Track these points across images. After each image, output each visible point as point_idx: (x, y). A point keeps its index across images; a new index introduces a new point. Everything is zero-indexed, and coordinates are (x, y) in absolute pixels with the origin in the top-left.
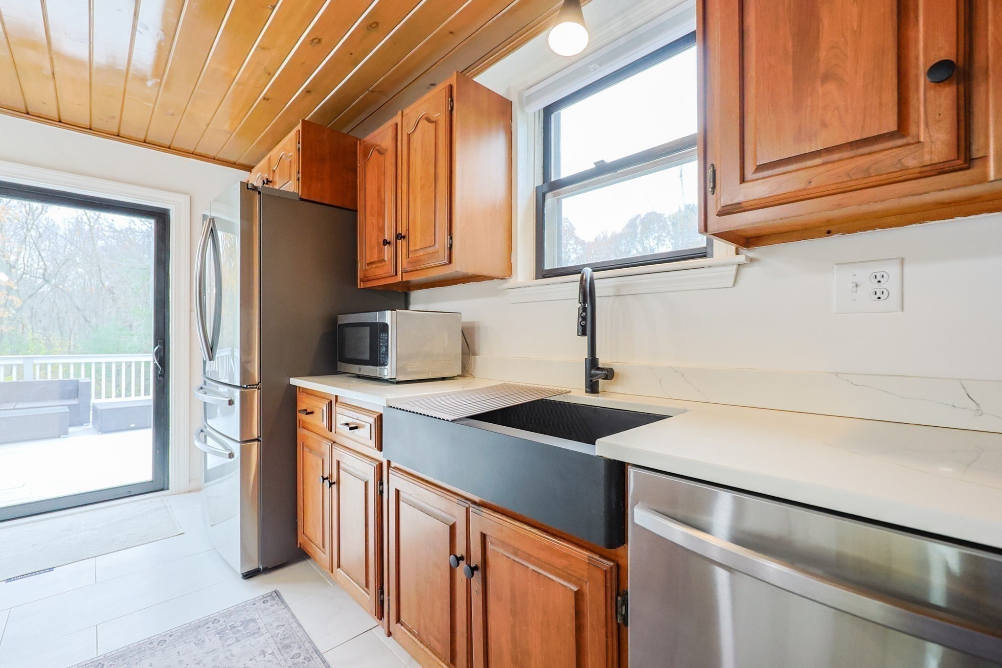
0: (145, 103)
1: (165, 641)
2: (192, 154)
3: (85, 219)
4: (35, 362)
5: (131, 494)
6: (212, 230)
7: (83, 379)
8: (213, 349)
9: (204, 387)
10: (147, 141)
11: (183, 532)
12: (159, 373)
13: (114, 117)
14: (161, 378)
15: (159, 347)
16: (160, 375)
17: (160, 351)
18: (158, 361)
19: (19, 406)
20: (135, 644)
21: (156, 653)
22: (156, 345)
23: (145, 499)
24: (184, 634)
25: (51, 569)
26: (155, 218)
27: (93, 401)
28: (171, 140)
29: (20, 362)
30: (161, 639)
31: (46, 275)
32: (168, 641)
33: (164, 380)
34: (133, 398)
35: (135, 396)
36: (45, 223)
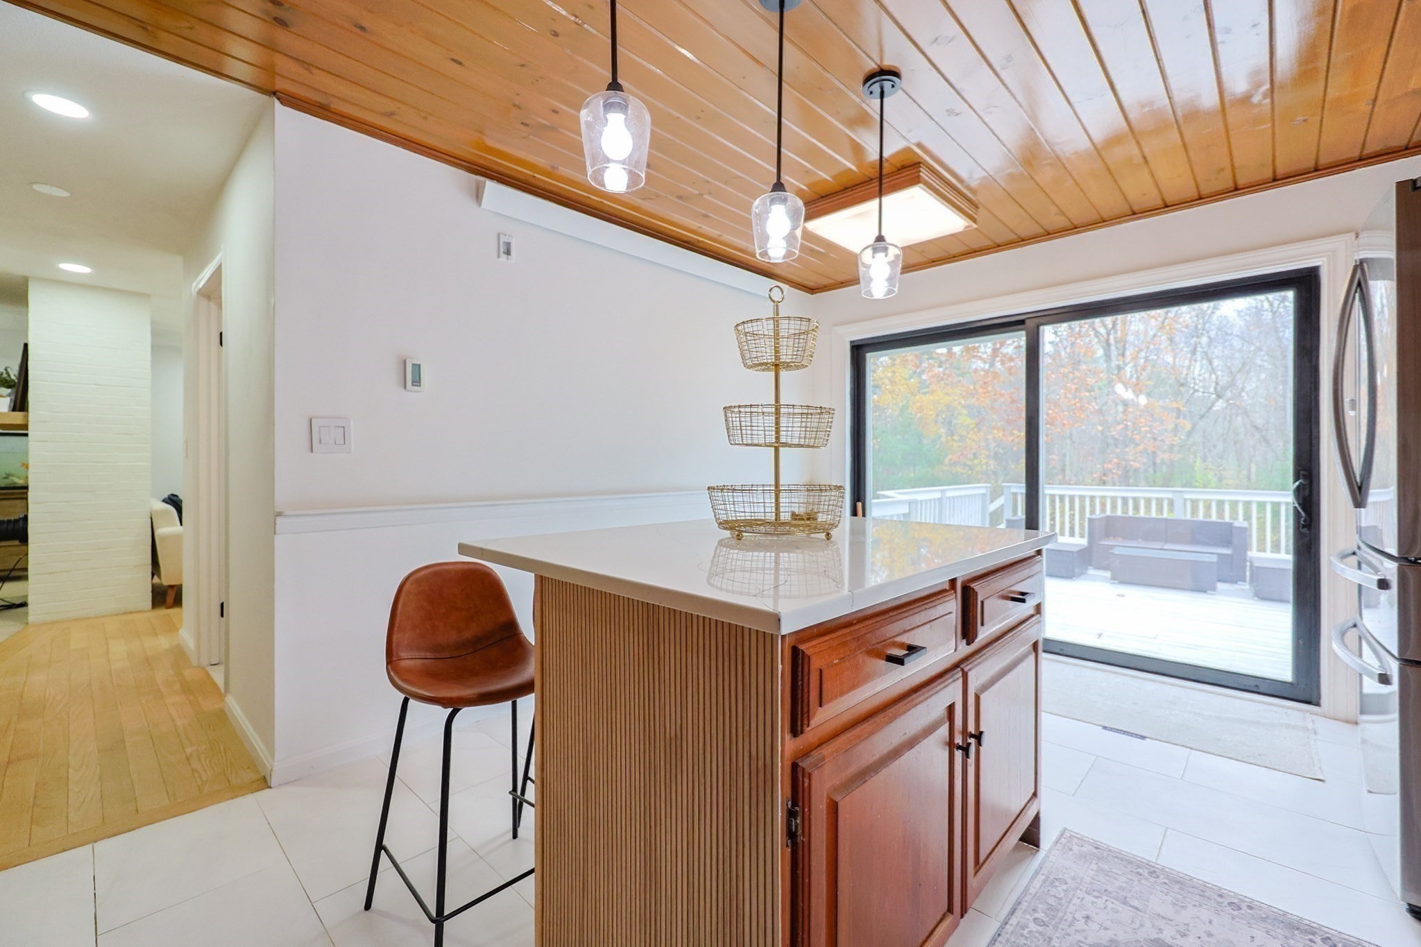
0: (1257, 128)
1: (1240, 908)
2: (1360, 160)
3: (1266, 305)
4: (1186, 496)
5: (1259, 691)
6: (1359, 285)
7: (1240, 522)
8: (1363, 489)
9: (1357, 551)
10: (1278, 177)
11: (1322, 778)
12: (1302, 522)
13: (1223, 169)
14: (1305, 530)
15: (1301, 483)
16: (1304, 526)
17: (1304, 489)
18: (1299, 504)
19: (1167, 546)
20: (1201, 882)
21: (1222, 913)
22: (1297, 478)
23: (1271, 704)
24: (1270, 921)
25: (1143, 738)
26: (1294, 287)
27: (1253, 553)
28: (1314, 157)
29: (1170, 496)
30: (1236, 901)
31: (1219, 388)
32: (1243, 912)
33: (1310, 533)
34: (1269, 555)
35: (1272, 552)
36: (1217, 323)
